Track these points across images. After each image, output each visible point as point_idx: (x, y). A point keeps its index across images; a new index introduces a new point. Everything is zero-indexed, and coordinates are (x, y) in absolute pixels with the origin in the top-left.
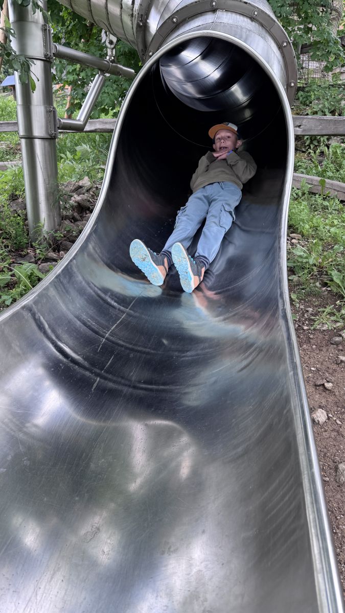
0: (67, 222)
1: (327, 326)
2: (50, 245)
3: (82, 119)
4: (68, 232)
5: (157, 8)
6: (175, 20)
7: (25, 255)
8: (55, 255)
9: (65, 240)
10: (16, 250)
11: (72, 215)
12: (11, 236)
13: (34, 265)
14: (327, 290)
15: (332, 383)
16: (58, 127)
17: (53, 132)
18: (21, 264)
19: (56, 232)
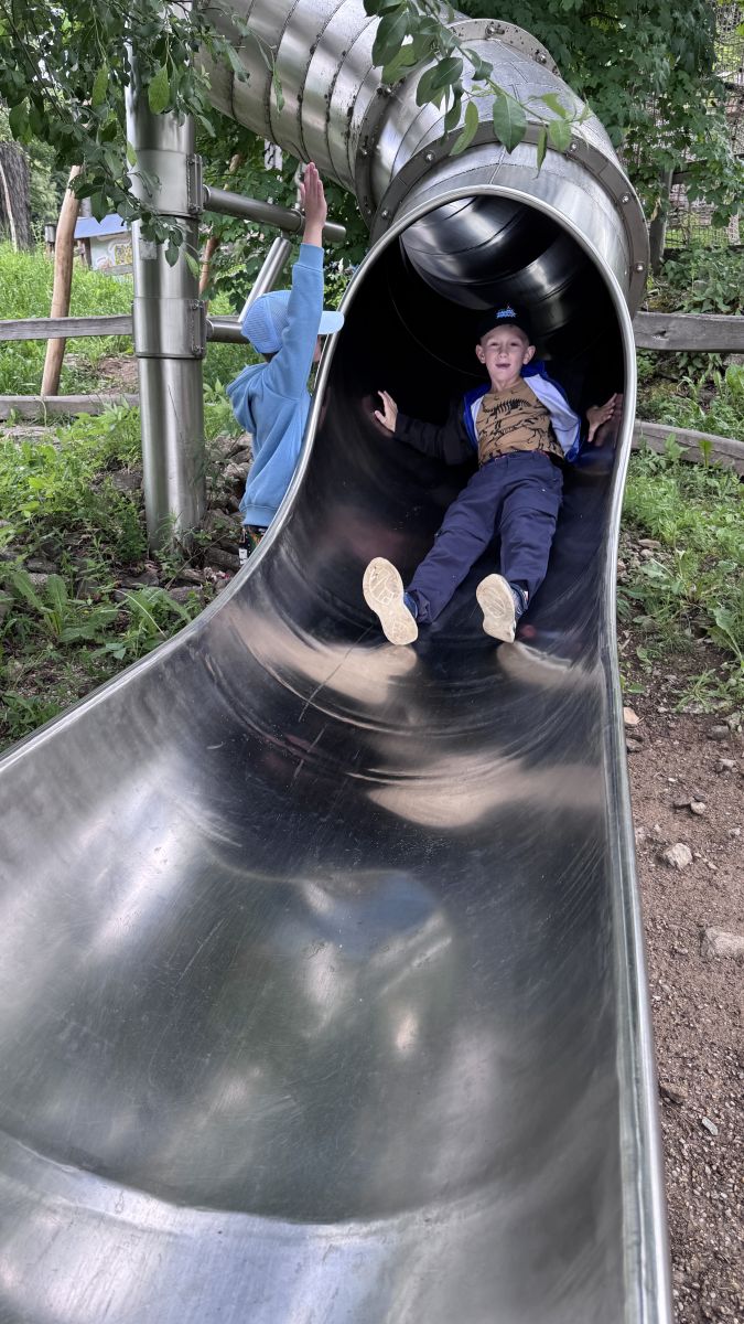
0: (218, 513)
1: (701, 707)
2: (186, 555)
4: (221, 530)
5: (396, 123)
6: (429, 157)
8: (194, 573)
9: (214, 546)
10: (124, 563)
12: (114, 537)
13: (162, 590)
14: (705, 643)
15: (706, 803)
16: (207, 338)
17: (199, 347)
19: (198, 530)
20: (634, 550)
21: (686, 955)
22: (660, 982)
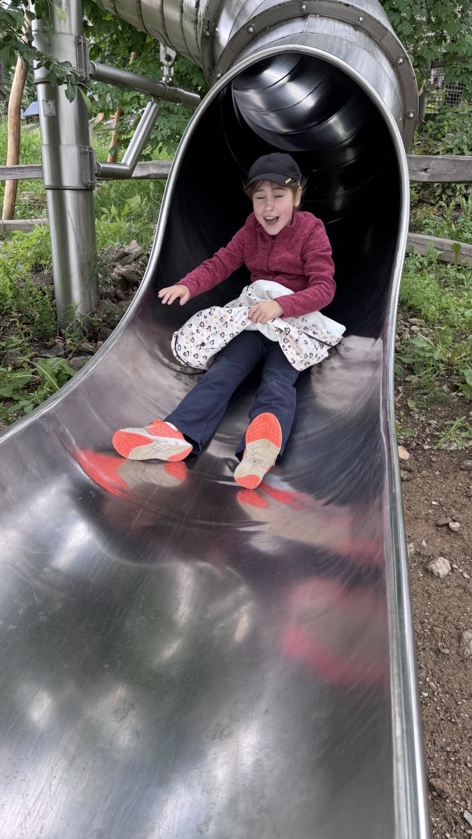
0: (107, 302)
1: (456, 445)
2: (84, 332)
3: (129, 163)
4: (109, 315)
5: (229, 12)
6: (251, 29)
7: (51, 347)
8: (90, 346)
9: (104, 326)
10: (40, 339)
11: (115, 292)
12: (33, 320)
13: (63, 360)
14: (457, 395)
15: (460, 522)
16: (96, 175)
17: (89, 181)
18: (46, 357)
19: (92, 315)
20: (406, 326)
21: (448, 655)
22: (428, 679)
